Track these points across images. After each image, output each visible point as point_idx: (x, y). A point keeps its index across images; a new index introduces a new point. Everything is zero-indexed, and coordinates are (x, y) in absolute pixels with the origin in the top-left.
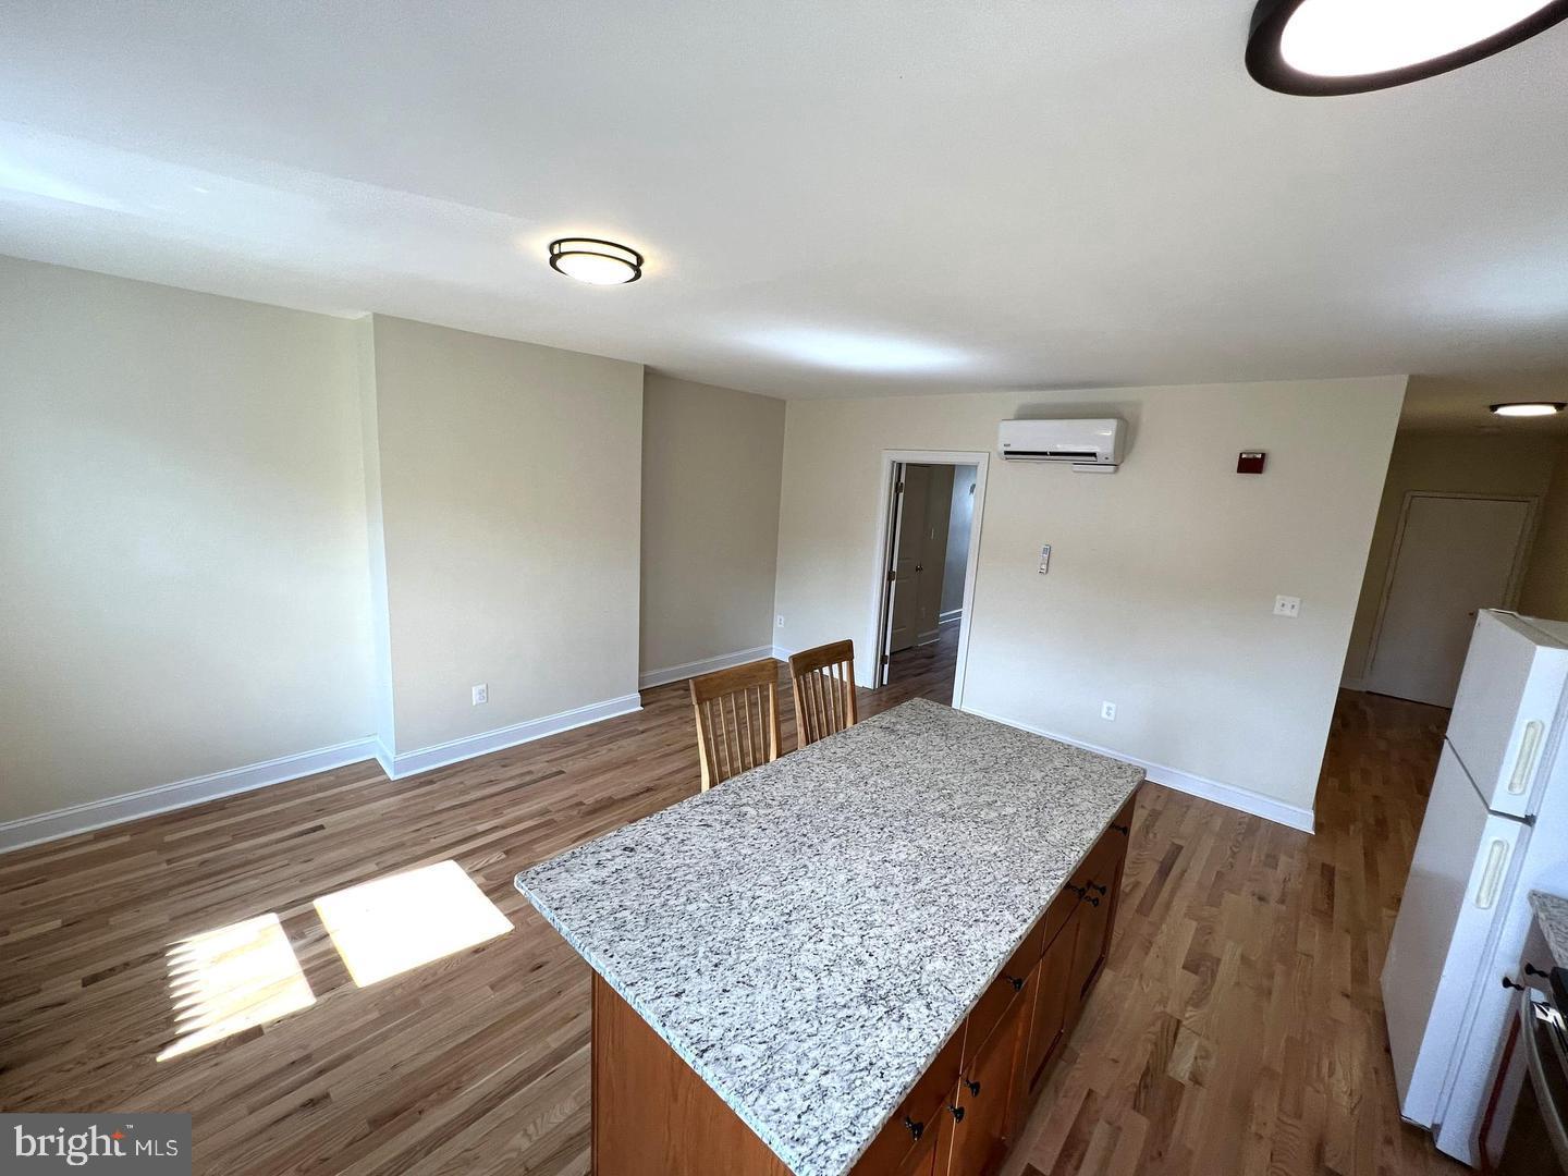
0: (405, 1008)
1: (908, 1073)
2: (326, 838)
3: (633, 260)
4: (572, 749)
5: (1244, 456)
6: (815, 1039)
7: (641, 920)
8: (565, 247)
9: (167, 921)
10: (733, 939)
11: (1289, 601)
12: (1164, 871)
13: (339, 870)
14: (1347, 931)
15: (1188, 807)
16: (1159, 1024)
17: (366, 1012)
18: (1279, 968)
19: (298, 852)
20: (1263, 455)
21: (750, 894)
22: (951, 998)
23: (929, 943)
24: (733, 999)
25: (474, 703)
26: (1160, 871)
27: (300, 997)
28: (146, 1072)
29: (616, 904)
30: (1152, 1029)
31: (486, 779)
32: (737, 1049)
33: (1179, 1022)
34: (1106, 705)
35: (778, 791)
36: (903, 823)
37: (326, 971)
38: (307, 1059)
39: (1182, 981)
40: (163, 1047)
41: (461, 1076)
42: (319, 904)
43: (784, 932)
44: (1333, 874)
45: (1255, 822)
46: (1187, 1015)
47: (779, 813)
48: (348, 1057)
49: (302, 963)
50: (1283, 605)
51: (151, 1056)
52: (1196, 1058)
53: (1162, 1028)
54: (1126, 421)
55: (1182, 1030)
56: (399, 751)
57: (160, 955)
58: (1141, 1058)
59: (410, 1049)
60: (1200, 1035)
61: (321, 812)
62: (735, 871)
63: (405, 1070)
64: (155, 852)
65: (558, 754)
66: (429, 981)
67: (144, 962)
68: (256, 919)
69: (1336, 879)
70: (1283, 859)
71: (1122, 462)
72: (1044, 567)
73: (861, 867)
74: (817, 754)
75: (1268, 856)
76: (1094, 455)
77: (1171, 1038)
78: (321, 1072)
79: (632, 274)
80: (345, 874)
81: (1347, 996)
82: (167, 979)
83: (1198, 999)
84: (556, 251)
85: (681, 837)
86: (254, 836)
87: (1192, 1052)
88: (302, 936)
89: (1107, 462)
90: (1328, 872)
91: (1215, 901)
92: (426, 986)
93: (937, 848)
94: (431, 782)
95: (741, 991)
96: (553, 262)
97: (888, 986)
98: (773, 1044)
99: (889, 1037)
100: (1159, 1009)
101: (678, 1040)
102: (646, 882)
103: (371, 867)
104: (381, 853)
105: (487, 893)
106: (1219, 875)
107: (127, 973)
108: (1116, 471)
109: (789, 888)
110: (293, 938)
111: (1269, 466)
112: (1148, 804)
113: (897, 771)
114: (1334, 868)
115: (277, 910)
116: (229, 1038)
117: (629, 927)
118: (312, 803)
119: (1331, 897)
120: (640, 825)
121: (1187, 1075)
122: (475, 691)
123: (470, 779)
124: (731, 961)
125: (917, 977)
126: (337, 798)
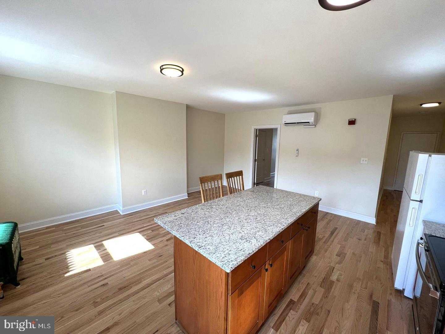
0: (126, 265)
1: (251, 251)
2: (105, 228)
3: (181, 70)
4: (169, 207)
5: (350, 120)
6: (228, 245)
7: (186, 226)
8: (164, 67)
9: (65, 246)
10: (208, 229)
11: (365, 159)
12: (332, 233)
13: (109, 235)
14: (384, 247)
15: (340, 219)
16: (328, 268)
17: (117, 266)
18: (363, 256)
19: (98, 231)
20: (355, 119)
21: (213, 221)
22: (263, 239)
23: (259, 229)
24: (208, 239)
25: (143, 195)
26: (331, 234)
27: (100, 262)
28: (62, 278)
29: (179, 223)
30: (326, 269)
31: (146, 214)
32: (208, 247)
33: (334, 268)
34: (316, 192)
35: (222, 203)
36: (254, 208)
37: (106, 257)
38: (102, 276)
39: (335, 258)
40: (66, 273)
41: (142, 279)
42: (104, 242)
43: (222, 228)
44: (381, 234)
45: (359, 222)
46: (336, 266)
47: (222, 207)
48: (112, 275)
49: (100, 255)
50: (363, 161)
51: (63, 275)
52: (338, 275)
53: (329, 269)
54: (317, 113)
55: (335, 269)
56: (123, 207)
57: (64, 253)
58: (323, 276)
59: (128, 274)
60: (339, 270)
61: (103, 222)
62: (210, 217)
63: (127, 278)
64: (62, 231)
65: (166, 208)
66: (133, 259)
67: (60, 255)
68: (88, 246)
69: (381, 235)
70: (366, 231)
71: (317, 124)
72: (297, 155)
73: (242, 216)
74: (232, 196)
75: (362, 230)
76: (309, 122)
77: (331, 271)
78: (106, 279)
79: (181, 74)
80: (111, 236)
81: (382, 262)
82: (66, 259)
83: (340, 262)
84: (162, 68)
85: (196, 211)
86: (87, 228)
87: (337, 274)
88: (100, 249)
89: (312, 124)
90: (379, 234)
91: (346, 240)
92: (132, 260)
93: (262, 213)
94: (132, 215)
95: (210, 238)
96: (161, 71)
97: (247, 237)
98: (217, 246)
99: (247, 245)
100: (328, 265)
101: (194, 246)
102: (187, 219)
103: (117, 234)
104: (119, 231)
105: (147, 240)
106: (348, 234)
107: (56, 257)
108: (315, 127)
109: (223, 220)
110: (97, 250)
111: (357, 122)
112: (329, 218)
113: (253, 199)
114: (381, 233)
115: (93, 244)
116: (82, 271)
117: (182, 227)
118: (101, 220)
119: (379, 239)
120: (186, 209)
121: (336, 279)
122: (143, 191)
123: (142, 214)
124: (208, 233)
125: (254, 235)
126: (107, 219)
